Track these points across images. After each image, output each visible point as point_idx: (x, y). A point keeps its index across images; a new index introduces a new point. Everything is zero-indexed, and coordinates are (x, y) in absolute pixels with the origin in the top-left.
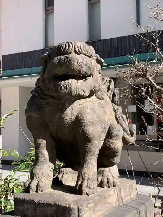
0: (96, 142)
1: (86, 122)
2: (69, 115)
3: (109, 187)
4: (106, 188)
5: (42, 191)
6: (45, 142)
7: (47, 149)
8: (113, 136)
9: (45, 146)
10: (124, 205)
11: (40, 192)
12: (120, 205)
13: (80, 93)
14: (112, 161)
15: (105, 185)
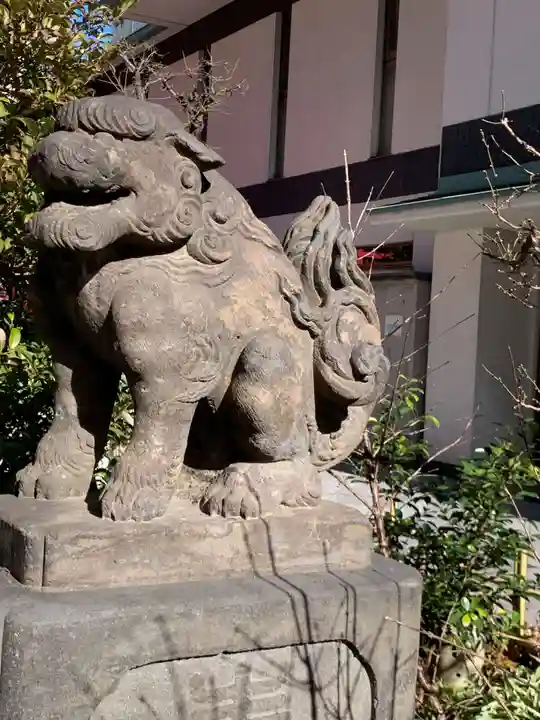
0: (160, 381)
1: (124, 322)
2: (94, 303)
3: (223, 515)
4: (214, 514)
5: (46, 498)
6: (69, 372)
7: (75, 392)
8: (245, 371)
9: (69, 383)
10: (276, 575)
11: (41, 498)
12: (256, 574)
13: (66, 239)
14: (253, 444)
15: (214, 508)
